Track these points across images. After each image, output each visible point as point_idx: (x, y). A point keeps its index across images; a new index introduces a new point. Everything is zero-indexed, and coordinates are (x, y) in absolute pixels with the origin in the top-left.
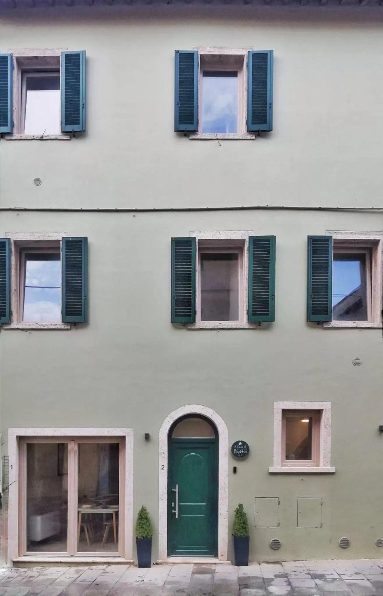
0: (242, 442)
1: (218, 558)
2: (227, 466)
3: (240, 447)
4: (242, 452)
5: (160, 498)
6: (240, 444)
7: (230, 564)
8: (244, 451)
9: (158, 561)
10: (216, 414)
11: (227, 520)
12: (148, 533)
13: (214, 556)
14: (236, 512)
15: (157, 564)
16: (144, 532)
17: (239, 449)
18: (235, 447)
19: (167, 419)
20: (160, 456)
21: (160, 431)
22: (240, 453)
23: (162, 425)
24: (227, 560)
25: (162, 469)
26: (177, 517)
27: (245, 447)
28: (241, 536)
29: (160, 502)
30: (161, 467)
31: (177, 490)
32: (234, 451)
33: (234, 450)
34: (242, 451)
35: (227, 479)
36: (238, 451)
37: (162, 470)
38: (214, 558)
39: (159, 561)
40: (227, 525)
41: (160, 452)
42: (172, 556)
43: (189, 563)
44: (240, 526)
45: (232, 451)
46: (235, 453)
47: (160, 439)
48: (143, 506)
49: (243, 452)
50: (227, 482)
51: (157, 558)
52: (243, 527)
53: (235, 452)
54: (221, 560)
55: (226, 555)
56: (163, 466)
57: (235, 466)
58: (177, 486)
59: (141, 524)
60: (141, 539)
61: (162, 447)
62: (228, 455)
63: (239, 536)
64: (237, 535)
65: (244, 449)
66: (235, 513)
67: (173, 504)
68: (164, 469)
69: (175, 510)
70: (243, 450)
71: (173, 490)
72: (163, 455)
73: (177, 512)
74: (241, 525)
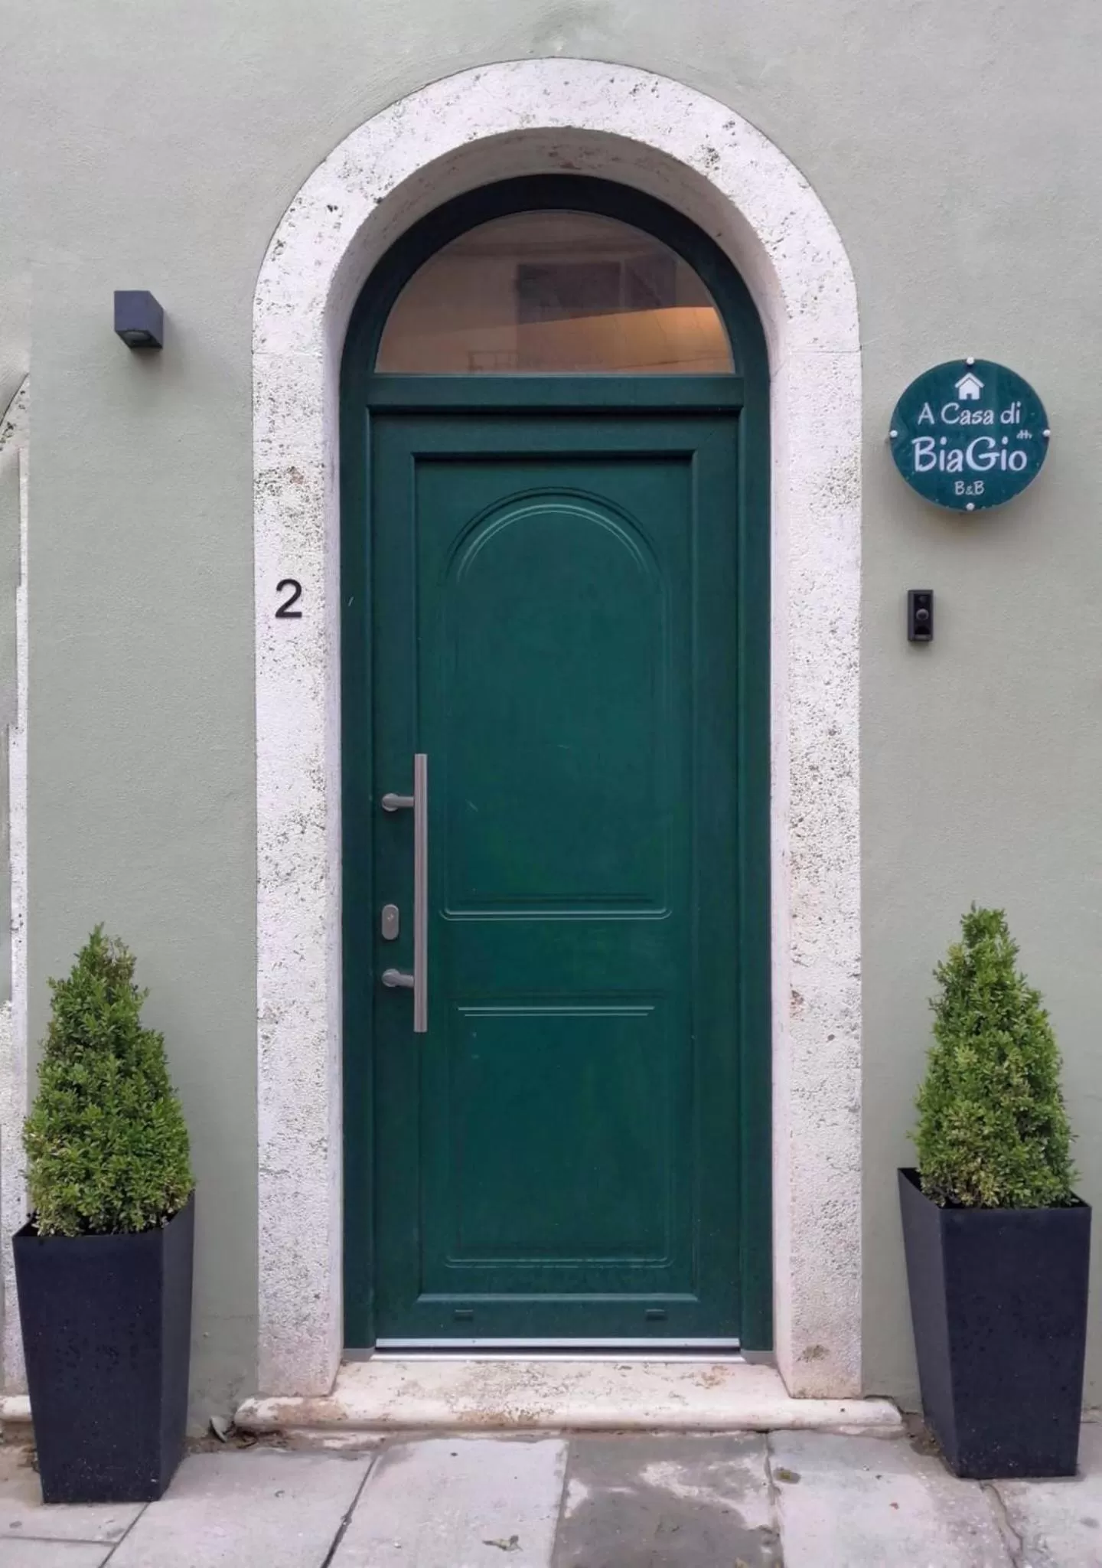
0: (980, 369)
1: (774, 1365)
2: (851, 583)
3: (967, 418)
4: (987, 461)
5: (264, 870)
6: (969, 387)
7: (894, 1437)
8: (999, 447)
9: (251, 1411)
10: (756, 138)
11: (848, 1044)
12: (122, 1180)
13: (734, 1342)
14: (942, 980)
15: (245, 1435)
16: (89, 1175)
17: (960, 437)
18: (927, 414)
19: (323, 186)
20: (267, 507)
21: (261, 290)
22: (965, 464)
23: (280, 235)
24: (858, 1390)
25: (282, 614)
26: (420, 1024)
27: (1013, 416)
28: (1007, 1201)
29: (271, 903)
30: (268, 600)
31: (420, 801)
32: (912, 448)
33: (917, 441)
34: (981, 448)
35: (853, 698)
36: (948, 448)
37: (286, 622)
38: (739, 1359)
39: (262, 1409)
40: (857, 1094)
41: (261, 464)
42: (381, 1343)
43: (527, 1429)
44: (996, 1105)
45: (901, 452)
46: (919, 468)
47: (258, 361)
48: (98, 930)
49: (993, 456)
50: (849, 722)
51: (244, 1383)
52: (1023, 1116)
53: (925, 460)
54: (802, 1395)
55: (850, 1351)
56: (289, 591)
57: (921, 586)
58: (421, 760)
59: (69, 1097)
60: (59, 1233)
61: (278, 422)
62: (855, 487)
63: (990, 1197)
64: (970, 1187)
65: (999, 430)
66: (943, 988)
67: (390, 914)
68: (298, 615)
69: (407, 966)
70: (992, 443)
71: (392, 800)
72: (291, 496)
73: (418, 980)
74: (1006, 1100)
